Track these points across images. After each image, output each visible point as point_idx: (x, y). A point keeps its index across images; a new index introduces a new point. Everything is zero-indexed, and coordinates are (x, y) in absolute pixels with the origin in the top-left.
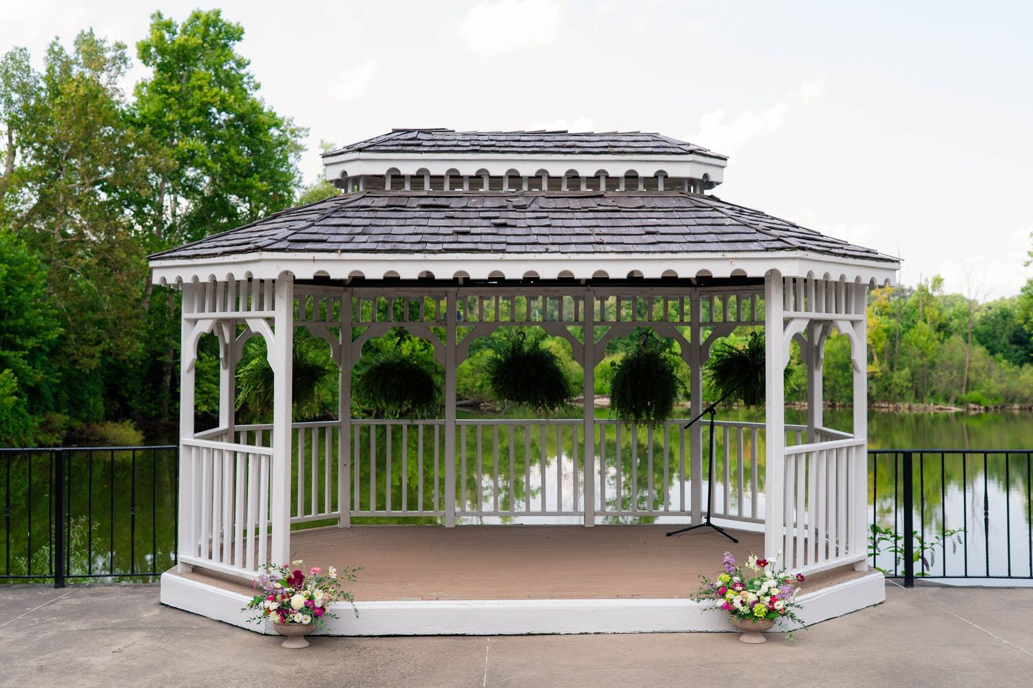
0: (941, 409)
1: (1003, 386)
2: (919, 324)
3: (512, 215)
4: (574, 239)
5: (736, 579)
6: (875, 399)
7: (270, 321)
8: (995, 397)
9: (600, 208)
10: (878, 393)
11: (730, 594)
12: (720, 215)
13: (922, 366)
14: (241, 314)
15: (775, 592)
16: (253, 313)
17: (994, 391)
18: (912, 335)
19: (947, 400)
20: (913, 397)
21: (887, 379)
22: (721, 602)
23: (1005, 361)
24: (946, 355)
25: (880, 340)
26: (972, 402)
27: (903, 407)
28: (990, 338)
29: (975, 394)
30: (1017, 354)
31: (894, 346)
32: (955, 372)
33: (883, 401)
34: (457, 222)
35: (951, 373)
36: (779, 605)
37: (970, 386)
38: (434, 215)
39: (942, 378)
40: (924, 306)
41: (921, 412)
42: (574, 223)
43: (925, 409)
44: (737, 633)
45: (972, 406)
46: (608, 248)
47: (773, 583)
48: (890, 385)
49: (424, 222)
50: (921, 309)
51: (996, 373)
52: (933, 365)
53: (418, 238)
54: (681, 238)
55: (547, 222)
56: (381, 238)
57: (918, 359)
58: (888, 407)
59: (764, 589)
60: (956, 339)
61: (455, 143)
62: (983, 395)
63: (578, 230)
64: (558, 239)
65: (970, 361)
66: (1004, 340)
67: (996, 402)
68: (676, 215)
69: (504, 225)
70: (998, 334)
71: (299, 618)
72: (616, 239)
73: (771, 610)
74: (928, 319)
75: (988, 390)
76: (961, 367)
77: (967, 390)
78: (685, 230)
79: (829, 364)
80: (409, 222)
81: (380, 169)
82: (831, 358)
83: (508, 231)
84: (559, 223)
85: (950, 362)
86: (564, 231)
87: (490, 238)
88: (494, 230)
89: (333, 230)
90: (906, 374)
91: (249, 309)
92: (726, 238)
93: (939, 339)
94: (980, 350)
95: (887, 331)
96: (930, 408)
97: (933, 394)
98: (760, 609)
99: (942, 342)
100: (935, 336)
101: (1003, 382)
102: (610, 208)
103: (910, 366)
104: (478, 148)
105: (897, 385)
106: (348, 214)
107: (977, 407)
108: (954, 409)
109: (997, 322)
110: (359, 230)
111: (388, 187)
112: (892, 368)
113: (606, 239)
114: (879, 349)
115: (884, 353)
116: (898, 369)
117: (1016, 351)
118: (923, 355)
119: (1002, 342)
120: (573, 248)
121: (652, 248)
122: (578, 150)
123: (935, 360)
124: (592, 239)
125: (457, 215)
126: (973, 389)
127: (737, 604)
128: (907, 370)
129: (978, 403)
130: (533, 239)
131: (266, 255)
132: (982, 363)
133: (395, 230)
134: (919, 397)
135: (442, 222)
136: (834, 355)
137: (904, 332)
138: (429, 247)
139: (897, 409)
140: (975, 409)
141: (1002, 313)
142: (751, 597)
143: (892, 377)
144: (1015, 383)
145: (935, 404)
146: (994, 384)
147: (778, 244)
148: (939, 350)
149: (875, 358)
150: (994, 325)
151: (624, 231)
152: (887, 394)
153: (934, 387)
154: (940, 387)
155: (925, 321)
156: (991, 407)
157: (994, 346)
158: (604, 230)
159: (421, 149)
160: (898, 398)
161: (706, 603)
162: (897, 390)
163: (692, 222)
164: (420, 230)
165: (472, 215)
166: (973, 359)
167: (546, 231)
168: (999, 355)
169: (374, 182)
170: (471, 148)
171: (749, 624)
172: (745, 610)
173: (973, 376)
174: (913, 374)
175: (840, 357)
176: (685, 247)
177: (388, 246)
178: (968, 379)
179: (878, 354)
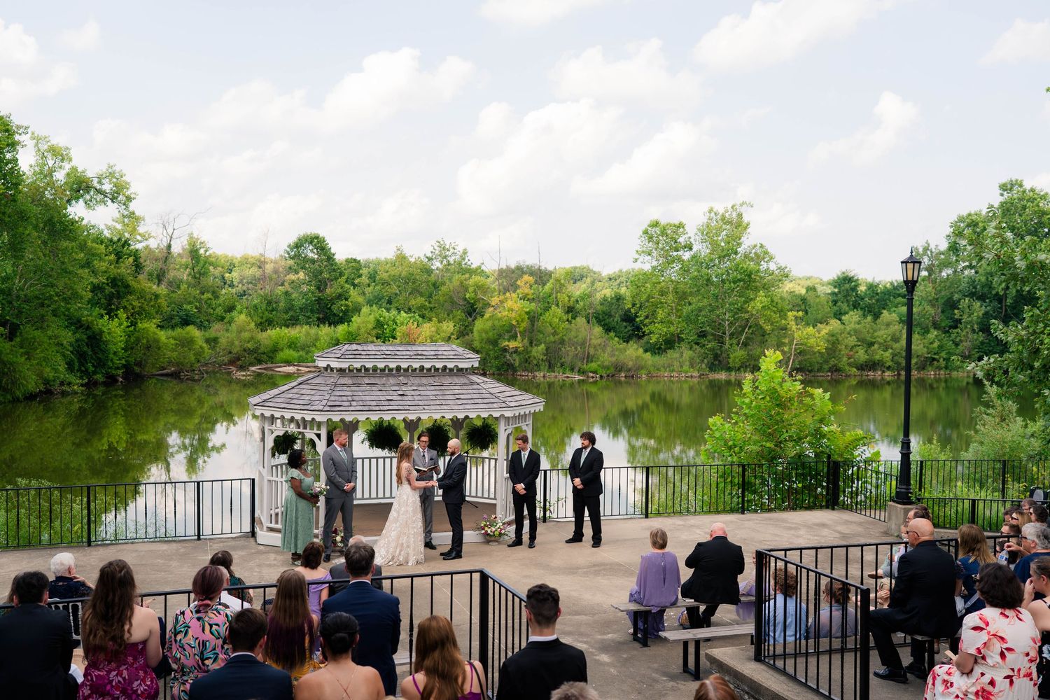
0: (568, 377)
1: (614, 359)
2: (552, 309)
3: (403, 388)
4: (432, 403)
5: (488, 523)
6: (518, 368)
7: (319, 436)
8: (608, 368)
9: (435, 384)
10: (520, 365)
11: (486, 529)
12: (481, 388)
13: (554, 342)
14: (301, 430)
15: (502, 527)
16: (308, 430)
17: (606, 363)
18: (547, 316)
19: (572, 370)
20: (547, 367)
21: (527, 353)
22: (483, 532)
23: (616, 339)
24: (573, 333)
25: (522, 321)
26: (591, 372)
27: (539, 375)
28: (606, 317)
29: (593, 366)
30: (627, 330)
31: (533, 325)
32: (579, 348)
33: (524, 371)
34: (384, 393)
35: (576, 348)
36: (503, 531)
37: (589, 358)
38: (374, 388)
39: (569, 353)
40: (557, 293)
41: (552, 380)
42: (428, 393)
43: (556, 377)
44: (488, 542)
45: (591, 375)
46: (445, 407)
47: (501, 524)
48: (529, 357)
49: (372, 393)
50: (554, 296)
51: (609, 349)
52: (562, 342)
53: (374, 403)
54: (469, 402)
55: (418, 393)
56: (361, 403)
57: (552, 337)
58: (527, 376)
59: (498, 526)
60: (581, 321)
61: (374, 353)
62: (599, 366)
63: (432, 397)
64: (426, 403)
65: (590, 339)
66: (617, 318)
67: (608, 372)
68: (465, 387)
69: (403, 395)
70: (613, 313)
71: (340, 544)
72: (447, 402)
73: (500, 534)
74: (560, 303)
75: (603, 362)
76: (583, 344)
77: (587, 362)
78: (469, 397)
79: (482, 340)
80: (366, 393)
81: (345, 365)
82: (484, 335)
83: (405, 398)
84: (422, 393)
85: (575, 340)
86: (425, 398)
87: (401, 403)
88: (399, 398)
89: (340, 399)
90: (542, 349)
91: (306, 429)
92: (485, 401)
93: (568, 320)
94: (598, 330)
95: (528, 313)
96: (559, 376)
97: (562, 365)
98: (497, 533)
99: (570, 322)
100: (565, 318)
101: (614, 355)
102: (439, 384)
103: (545, 343)
104: (385, 356)
105: (535, 358)
106: (341, 389)
107: (594, 375)
108: (578, 377)
109: (613, 304)
110: (350, 399)
111: (347, 371)
112: (531, 343)
113: (444, 402)
114: (521, 329)
115: (525, 331)
116: (536, 345)
117: (626, 327)
118: (555, 334)
119: (616, 320)
120: (433, 407)
121: (461, 407)
122: (424, 357)
123: (564, 338)
124: (438, 402)
125: (383, 388)
126: (592, 361)
127: (489, 532)
128: (543, 345)
129: (595, 372)
130: (417, 403)
131: (322, 413)
132: (599, 341)
133: (364, 398)
134: (551, 367)
135: (379, 393)
136: (487, 333)
137: (541, 315)
138: (382, 408)
139: (534, 377)
140: (593, 377)
141: (616, 296)
142: (493, 529)
143: (531, 351)
144: (622, 357)
145: (563, 373)
146: (606, 358)
147: (504, 405)
148: (567, 329)
149: (519, 335)
150: (609, 306)
151: (447, 397)
152: (527, 365)
153: (563, 360)
154: (568, 360)
155: (557, 305)
156: (605, 375)
157: (609, 323)
158: (441, 397)
159: (363, 357)
160: (535, 368)
161: (477, 532)
162: (535, 362)
163: (471, 392)
164: (373, 398)
165: (388, 388)
166: (593, 337)
167: (419, 398)
168: (612, 334)
169: (341, 370)
170: (382, 357)
171: (493, 538)
172: (492, 534)
173: (592, 351)
174: (547, 350)
175: (491, 334)
176: (472, 406)
177: (367, 408)
178: (588, 353)
179: (520, 332)
